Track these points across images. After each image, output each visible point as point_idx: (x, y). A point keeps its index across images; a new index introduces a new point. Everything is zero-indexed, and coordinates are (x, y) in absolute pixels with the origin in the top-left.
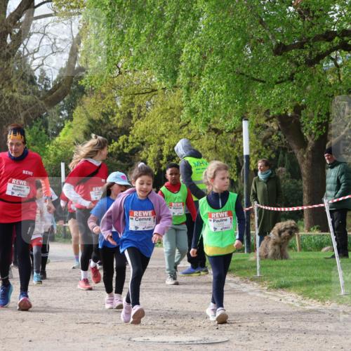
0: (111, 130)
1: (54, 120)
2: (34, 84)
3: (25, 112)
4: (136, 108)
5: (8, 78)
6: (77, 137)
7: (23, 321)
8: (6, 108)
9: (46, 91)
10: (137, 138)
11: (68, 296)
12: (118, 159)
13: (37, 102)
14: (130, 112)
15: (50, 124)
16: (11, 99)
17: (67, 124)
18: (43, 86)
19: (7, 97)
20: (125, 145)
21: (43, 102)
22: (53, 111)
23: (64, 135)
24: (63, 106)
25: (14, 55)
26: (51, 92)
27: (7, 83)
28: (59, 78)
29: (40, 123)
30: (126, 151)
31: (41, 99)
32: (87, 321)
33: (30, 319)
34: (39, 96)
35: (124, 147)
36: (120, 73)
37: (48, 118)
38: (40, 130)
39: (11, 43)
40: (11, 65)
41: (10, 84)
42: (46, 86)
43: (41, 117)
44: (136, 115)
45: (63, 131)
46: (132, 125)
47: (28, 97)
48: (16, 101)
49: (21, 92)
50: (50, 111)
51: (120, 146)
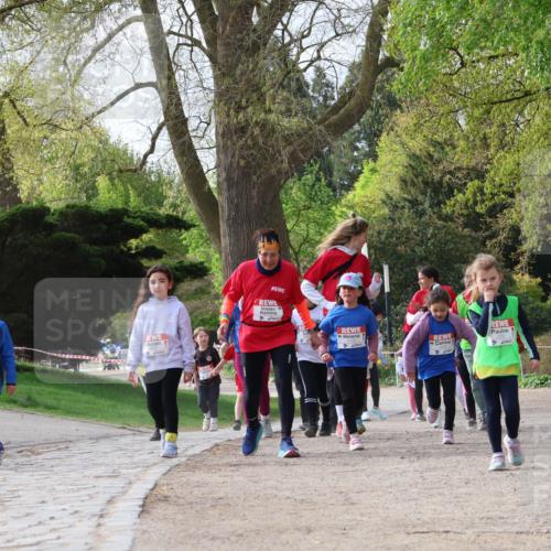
0: (450, 173)
1: (344, 160)
2: (305, 95)
3: (289, 149)
4: (494, 128)
5: (257, 88)
6: (388, 189)
7: (309, 531)
8: (256, 144)
9: (327, 107)
10: (501, 185)
11: (387, 483)
12: (466, 225)
13: (311, 129)
14: (485, 138)
15: (336, 167)
16: (263, 125)
17: (368, 166)
18: (321, 99)
19: (257, 123)
20: (479, 198)
21: (322, 127)
22: (341, 144)
23: (363, 187)
24: (359, 132)
25: (265, 45)
26: (336, 109)
27: (255, 96)
28: (350, 81)
29: (316, 167)
30: (480, 209)
31: (319, 123)
32: (425, 530)
33: (322, 528)
34: (314, 117)
35: (475, 203)
36: (463, 64)
37: (332, 157)
38: (318, 180)
39: (259, 22)
40: (261, 63)
41: (262, 99)
42: (326, 98)
43: (319, 155)
44: (496, 142)
45: (362, 179)
46: (489, 161)
47: (296, 120)
48: (273, 130)
49: (281, 113)
50: (335, 144)
51: (468, 200)
